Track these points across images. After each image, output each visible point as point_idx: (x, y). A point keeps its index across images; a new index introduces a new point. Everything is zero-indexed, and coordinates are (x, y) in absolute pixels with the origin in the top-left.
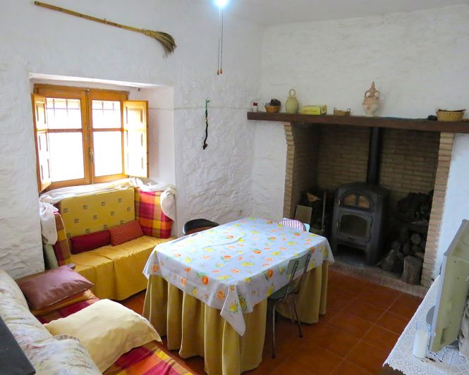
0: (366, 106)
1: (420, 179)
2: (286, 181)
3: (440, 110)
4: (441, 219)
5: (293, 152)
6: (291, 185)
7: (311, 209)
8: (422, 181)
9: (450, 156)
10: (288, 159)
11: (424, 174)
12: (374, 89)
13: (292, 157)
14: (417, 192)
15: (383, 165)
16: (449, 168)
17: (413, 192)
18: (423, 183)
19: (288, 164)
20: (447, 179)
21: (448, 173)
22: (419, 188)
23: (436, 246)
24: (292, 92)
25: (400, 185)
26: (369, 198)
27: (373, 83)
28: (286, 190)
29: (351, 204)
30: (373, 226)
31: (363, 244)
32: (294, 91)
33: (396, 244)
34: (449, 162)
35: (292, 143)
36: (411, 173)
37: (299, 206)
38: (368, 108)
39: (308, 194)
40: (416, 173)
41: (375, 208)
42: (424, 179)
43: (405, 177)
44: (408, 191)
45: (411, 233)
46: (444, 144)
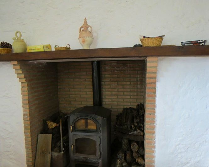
0: (81, 39)
1: (129, 97)
2: (24, 115)
3: (144, 37)
4: (154, 133)
5: (26, 89)
6: (28, 119)
7: (50, 135)
8: (131, 98)
9: (156, 78)
10: (23, 95)
11: (131, 94)
12: (87, 24)
13: (26, 93)
14: (128, 107)
15: (104, 90)
16: (155, 89)
17: (125, 107)
18: (131, 100)
19: (23, 100)
20: (155, 98)
21: (155, 93)
22: (129, 104)
23: (154, 157)
24: (18, 33)
25: (116, 103)
26: (96, 121)
27: (85, 19)
28: (24, 124)
29: (81, 128)
30: (101, 145)
31: (96, 161)
32: (20, 33)
33: (121, 155)
34: (155, 83)
35: (24, 80)
36: (122, 93)
37: (40, 135)
38: (84, 41)
39: (48, 122)
40: (125, 93)
41: (101, 129)
42: (132, 97)
43: (119, 97)
44: (122, 107)
45: (130, 142)
46: (151, 67)
